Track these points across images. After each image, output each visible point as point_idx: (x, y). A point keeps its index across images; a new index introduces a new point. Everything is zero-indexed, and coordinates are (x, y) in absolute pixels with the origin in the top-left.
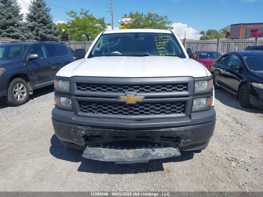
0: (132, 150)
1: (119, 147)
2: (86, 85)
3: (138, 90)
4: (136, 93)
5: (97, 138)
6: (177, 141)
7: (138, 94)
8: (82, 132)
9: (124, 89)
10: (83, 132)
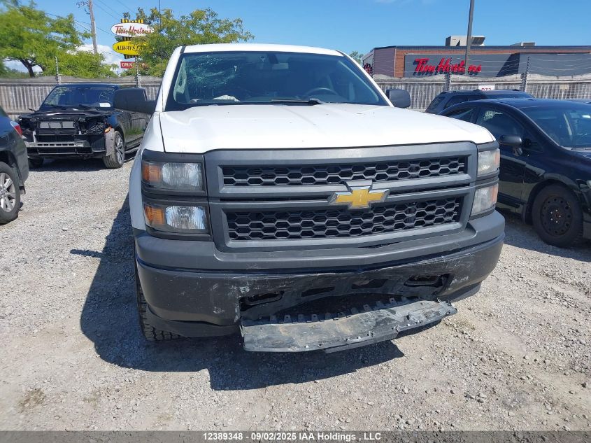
0: (344, 319)
1: (313, 315)
2: (248, 172)
3: (374, 177)
4: (370, 182)
5: (268, 300)
6: (439, 284)
7: (376, 186)
8: (242, 288)
9: (343, 174)
10: (245, 289)
